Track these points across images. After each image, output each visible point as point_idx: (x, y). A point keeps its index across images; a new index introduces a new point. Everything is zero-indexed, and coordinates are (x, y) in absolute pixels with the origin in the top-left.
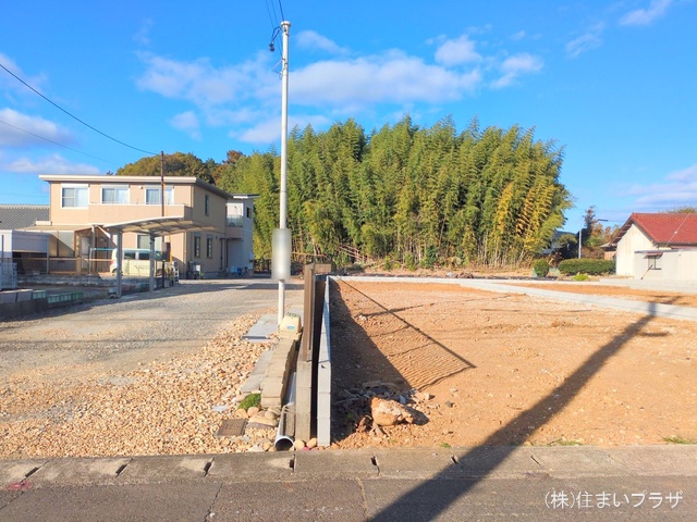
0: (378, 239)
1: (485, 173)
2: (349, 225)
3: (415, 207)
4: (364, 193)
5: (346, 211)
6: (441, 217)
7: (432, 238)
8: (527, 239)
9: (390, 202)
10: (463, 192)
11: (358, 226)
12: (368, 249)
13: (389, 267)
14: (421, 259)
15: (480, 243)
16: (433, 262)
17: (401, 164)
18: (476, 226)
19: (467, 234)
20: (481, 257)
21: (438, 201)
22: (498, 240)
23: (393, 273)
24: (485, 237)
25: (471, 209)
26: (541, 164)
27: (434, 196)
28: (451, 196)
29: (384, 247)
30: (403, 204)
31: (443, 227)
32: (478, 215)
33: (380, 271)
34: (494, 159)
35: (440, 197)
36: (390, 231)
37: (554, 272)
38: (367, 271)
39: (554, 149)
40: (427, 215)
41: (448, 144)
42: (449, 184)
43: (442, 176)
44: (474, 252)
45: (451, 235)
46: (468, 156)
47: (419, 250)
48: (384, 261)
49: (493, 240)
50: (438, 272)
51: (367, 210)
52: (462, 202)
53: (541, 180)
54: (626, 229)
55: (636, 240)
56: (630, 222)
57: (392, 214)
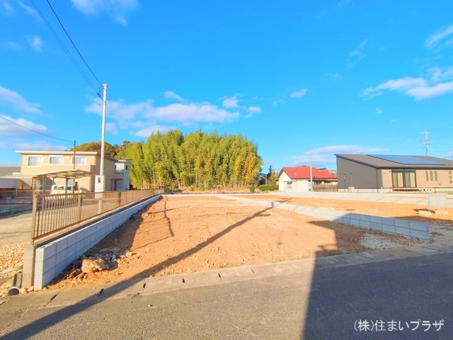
0: (188, 178)
1: (230, 151)
2: (175, 172)
3: (203, 165)
4: (181, 159)
5: (174, 167)
6: (213, 169)
7: (210, 177)
8: (247, 177)
9: (192, 163)
10: (221, 159)
11: (179, 173)
12: (183, 182)
13: (193, 190)
14: (206, 185)
15: (229, 179)
16: (211, 187)
17: (197, 147)
18: (227, 172)
19: (224, 176)
20: (229, 185)
21: (212, 162)
22: (236, 178)
23: (194, 192)
24: (231, 176)
25: (225, 165)
26: (250, 148)
27: (210, 160)
28: (217, 160)
29: (191, 181)
30: (198, 163)
31: (214, 173)
32: (228, 168)
33: (189, 192)
34: (233, 146)
35: (213, 160)
36: (192, 175)
37: (257, 190)
38: (183, 192)
39: (254, 143)
40: (208, 168)
41: (216, 140)
42: (215, 156)
43: (213, 152)
44: (227, 183)
45: (218, 176)
46: (223, 145)
47: (205, 182)
48: (190, 188)
49: (234, 178)
50: (213, 192)
51: (182, 165)
52: (221, 163)
53: (250, 154)
54: (281, 173)
55: (285, 177)
56: (282, 170)
57: (194, 167)
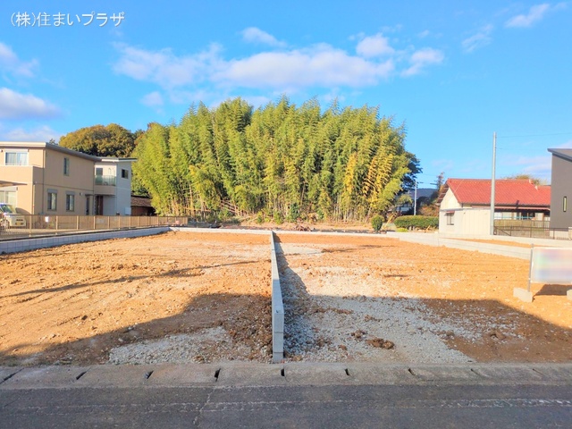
0: (250, 197)
1: (337, 144)
2: (227, 184)
3: (280, 171)
4: (238, 158)
5: (225, 175)
6: (302, 180)
7: (295, 197)
8: (372, 199)
9: (260, 167)
10: (318, 160)
11: (233, 186)
12: (243, 204)
13: (261, 221)
14: (288, 212)
15: (335, 201)
16: (296, 217)
17: (272, 133)
18: (330, 188)
19: (322, 194)
20: (336, 214)
21: (298, 167)
22: (348, 199)
23: (263, 225)
24: (339, 197)
25: (325, 173)
26: (384, 136)
27: (296, 162)
28: (309, 161)
29: (258, 204)
30: (270, 170)
31: (303, 188)
32: (332, 179)
33: (253, 224)
34: (345, 132)
35: (301, 163)
36: (261, 191)
37: (389, 226)
38: (243, 224)
40: (290, 179)
41: (312, 119)
42: (306, 153)
43: (300, 146)
44: (331, 209)
45: (311, 194)
46: (324, 130)
47: (285, 207)
48: (256, 216)
49: (344, 199)
51: (241, 172)
52: (317, 168)
53: (383, 150)
54: (445, 191)
56: (447, 186)
57: (263, 177)
